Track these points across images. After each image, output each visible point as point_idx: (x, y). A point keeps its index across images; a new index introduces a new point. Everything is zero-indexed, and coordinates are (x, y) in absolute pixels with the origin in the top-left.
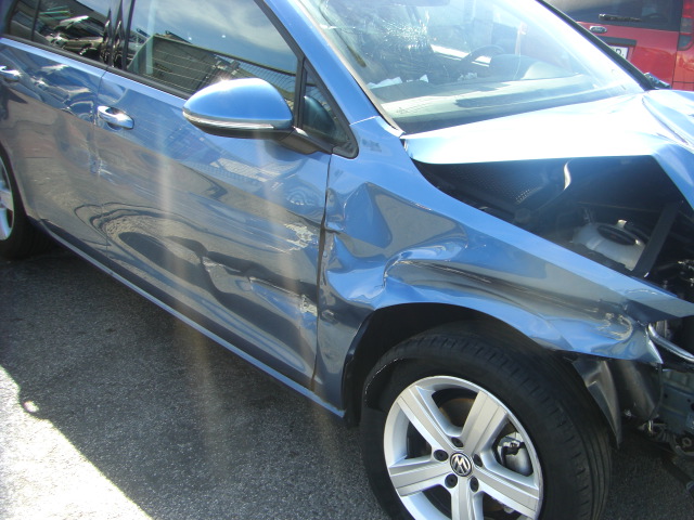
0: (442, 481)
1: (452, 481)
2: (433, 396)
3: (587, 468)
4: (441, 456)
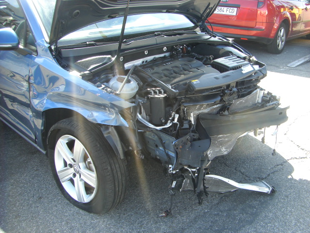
0: (71, 176)
1: (75, 175)
2: (67, 143)
3: (109, 168)
4: (71, 166)
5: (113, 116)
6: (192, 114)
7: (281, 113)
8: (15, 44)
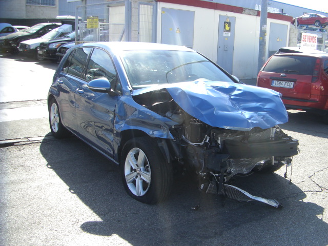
0: (134, 178)
1: (137, 177)
2: (134, 155)
4: (135, 170)
5: (165, 132)
6: (219, 138)
7: (292, 148)
8: (108, 88)
